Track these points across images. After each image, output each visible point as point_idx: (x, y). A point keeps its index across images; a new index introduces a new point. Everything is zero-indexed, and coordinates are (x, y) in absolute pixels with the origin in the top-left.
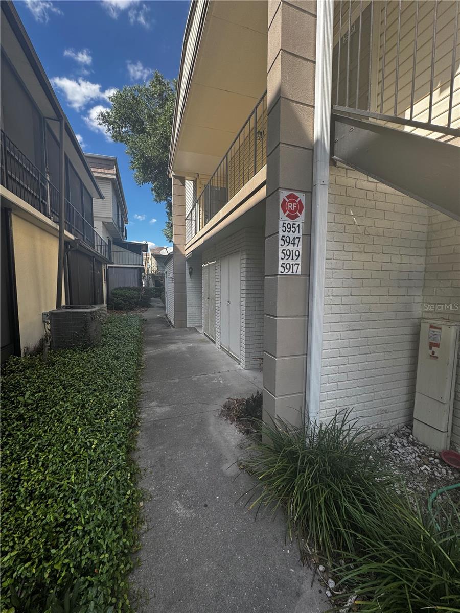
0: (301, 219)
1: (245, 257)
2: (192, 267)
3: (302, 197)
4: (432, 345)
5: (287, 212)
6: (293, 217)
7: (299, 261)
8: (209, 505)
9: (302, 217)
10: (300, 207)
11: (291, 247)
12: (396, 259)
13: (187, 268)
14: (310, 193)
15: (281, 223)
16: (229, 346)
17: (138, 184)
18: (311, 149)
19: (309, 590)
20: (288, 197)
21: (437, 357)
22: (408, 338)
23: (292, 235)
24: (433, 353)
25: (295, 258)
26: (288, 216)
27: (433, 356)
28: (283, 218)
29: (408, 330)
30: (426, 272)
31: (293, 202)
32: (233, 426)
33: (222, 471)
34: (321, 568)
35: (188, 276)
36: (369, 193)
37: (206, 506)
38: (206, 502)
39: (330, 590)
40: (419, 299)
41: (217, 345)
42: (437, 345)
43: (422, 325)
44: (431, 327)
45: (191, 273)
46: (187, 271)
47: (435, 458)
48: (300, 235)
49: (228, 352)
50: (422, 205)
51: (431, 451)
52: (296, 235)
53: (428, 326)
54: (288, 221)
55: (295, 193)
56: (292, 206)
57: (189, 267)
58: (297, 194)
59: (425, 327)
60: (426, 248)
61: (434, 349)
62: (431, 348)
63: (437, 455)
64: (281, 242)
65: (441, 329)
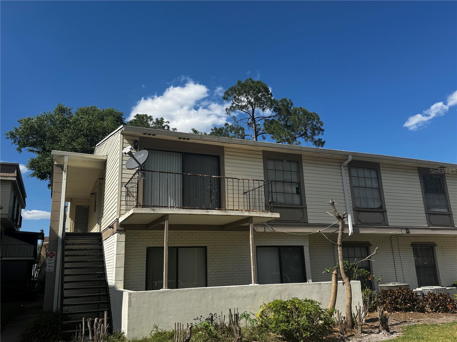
0: (54, 258)
6: (52, 257)
10: (54, 255)
11: (50, 265)
14: (56, 251)
20: (50, 253)
23: (51, 262)
25: (52, 267)
52: (52, 261)
54: (50, 258)
56: (51, 255)
58: (53, 252)
64: (48, 264)
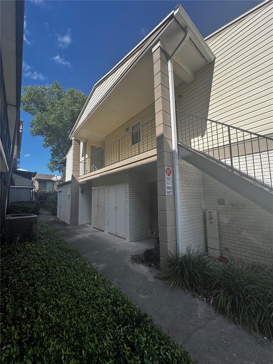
1: (128, 185)
2: (83, 189)
3: (171, 168)
4: (210, 219)
5: (167, 174)
6: (169, 175)
7: (171, 190)
8: (152, 292)
9: (171, 175)
10: (170, 172)
11: (169, 186)
12: (196, 189)
13: (80, 189)
14: (173, 167)
15: (166, 177)
16: (116, 232)
17: (32, 135)
18: (172, 153)
19: (199, 302)
20: (167, 168)
21: (212, 223)
22: (202, 217)
23: (169, 181)
24: (211, 221)
26: (168, 175)
27: (211, 222)
28: (166, 176)
29: (202, 214)
30: (204, 193)
31: (168, 170)
32: (141, 265)
33: (149, 281)
34: (200, 296)
35: (80, 194)
36: (188, 167)
37: (151, 293)
38: (151, 292)
39: (205, 300)
40: (203, 203)
41: (106, 232)
42: (212, 219)
43: (206, 212)
44: (209, 212)
45: (82, 192)
46: (80, 191)
47: (218, 260)
48: (171, 181)
49: (116, 235)
50: (200, 171)
51: (216, 258)
53: (208, 212)
55: (169, 167)
56: (168, 172)
57: (81, 189)
58: (169, 168)
59: (207, 213)
60: (203, 185)
61: (211, 220)
62: (210, 220)
63: (218, 259)
64: (166, 184)
65: (212, 212)
